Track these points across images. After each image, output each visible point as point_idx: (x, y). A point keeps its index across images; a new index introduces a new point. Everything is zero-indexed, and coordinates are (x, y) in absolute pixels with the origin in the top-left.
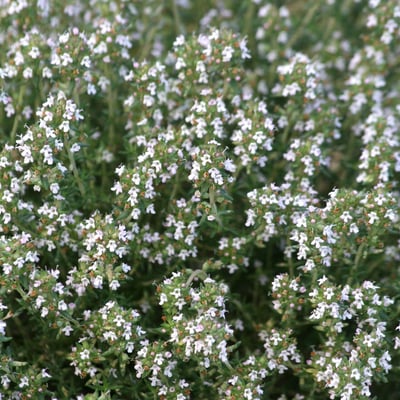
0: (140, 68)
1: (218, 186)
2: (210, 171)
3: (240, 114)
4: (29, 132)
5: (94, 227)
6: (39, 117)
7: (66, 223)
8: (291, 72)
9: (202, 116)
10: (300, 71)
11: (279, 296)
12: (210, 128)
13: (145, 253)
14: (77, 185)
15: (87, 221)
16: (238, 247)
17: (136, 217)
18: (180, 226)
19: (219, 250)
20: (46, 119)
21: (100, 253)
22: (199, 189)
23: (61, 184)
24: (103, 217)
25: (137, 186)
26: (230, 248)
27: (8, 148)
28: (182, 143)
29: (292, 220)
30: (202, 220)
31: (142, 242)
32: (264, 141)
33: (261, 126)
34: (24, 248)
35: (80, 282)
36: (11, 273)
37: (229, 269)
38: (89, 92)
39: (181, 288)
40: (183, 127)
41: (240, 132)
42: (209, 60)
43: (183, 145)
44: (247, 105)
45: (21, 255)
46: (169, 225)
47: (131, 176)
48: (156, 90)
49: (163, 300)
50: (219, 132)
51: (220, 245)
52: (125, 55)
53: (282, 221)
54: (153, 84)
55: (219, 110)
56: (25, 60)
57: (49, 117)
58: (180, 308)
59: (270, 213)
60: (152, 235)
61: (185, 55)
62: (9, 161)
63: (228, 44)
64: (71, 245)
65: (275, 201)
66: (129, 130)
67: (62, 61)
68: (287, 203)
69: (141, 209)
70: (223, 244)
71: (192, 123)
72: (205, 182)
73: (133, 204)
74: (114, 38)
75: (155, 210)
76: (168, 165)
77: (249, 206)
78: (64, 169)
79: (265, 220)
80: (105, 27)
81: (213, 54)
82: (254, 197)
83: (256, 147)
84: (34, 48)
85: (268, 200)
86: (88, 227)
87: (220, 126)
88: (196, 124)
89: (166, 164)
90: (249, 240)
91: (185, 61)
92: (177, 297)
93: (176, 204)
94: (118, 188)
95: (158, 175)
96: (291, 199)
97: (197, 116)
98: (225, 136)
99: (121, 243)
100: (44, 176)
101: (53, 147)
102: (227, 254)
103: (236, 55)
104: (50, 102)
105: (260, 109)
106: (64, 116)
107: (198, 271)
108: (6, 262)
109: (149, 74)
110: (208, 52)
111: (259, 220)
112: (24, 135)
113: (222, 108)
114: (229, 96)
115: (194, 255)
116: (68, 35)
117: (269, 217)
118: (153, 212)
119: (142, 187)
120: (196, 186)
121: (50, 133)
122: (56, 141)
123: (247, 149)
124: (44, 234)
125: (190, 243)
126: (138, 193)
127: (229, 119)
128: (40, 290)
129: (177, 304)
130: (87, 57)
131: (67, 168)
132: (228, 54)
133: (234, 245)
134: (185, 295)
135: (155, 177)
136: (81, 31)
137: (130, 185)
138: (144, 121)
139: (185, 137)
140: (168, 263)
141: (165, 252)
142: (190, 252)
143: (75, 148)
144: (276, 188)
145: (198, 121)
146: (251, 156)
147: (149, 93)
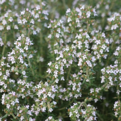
0: (53, 23)
1: (90, 68)
2: (86, 62)
3: (95, 38)
4: (13, 51)
5: (41, 87)
6: (15, 45)
7: (29, 86)
8: (114, 20)
9: (80, 40)
10: (117, 20)
11: (117, 110)
12: (83, 45)
13: (60, 97)
14: (31, 71)
15: (38, 85)
16: (98, 92)
17: (57, 82)
18: (74, 85)
19: (90, 93)
20: (18, 45)
21: (45, 98)
22: (82, 69)
23: (26, 71)
24: (44, 83)
25: (57, 70)
26: (95, 92)
27: (4, 58)
28: (72, 51)
29: (119, 79)
30: (84, 82)
31: (59, 92)
32: (106, 48)
33: (104, 42)
34: (14, 98)
35: (37, 110)
36: (10, 108)
37: (95, 101)
38: (34, 34)
39: (78, 109)
40: (73, 45)
41: (96, 45)
42: (81, 18)
43: (73, 52)
44: (97, 34)
45: (13, 100)
46: (70, 85)
47: (55, 66)
48: (61, 31)
49: (71, 115)
50: (87, 46)
51: (90, 91)
52: (46, 18)
53: (116, 80)
54: (59, 29)
55: (87, 37)
56: (7, 23)
57: (20, 44)
58: (78, 117)
59: (111, 77)
60: (63, 89)
61: (71, 16)
62: (4, 63)
63: (88, 11)
64: (31, 96)
65: (113, 72)
66: (49, 48)
67: (23, 22)
68: (117, 72)
69: (59, 79)
70: (92, 91)
71: (76, 43)
72: (84, 67)
73: (56, 77)
74: (41, 11)
75: (64, 79)
76: (69, 61)
77: (102, 75)
78: (27, 65)
79: (109, 80)
80: (38, 8)
81: (82, 15)
82: (104, 71)
83: (103, 51)
84: (10, 18)
85: (110, 71)
86: (38, 88)
87: (87, 43)
88: (78, 43)
89: (68, 60)
90: (102, 89)
91: (71, 18)
92: (76, 113)
93: (72, 76)
94: (49, 71)
95: (65, 65)
96: (119, 71)
97: (78, 40)
98: (89, 48)
99: (53, 93)
100: (20, 68)
101: (23, 56)
102: (93, 95)
103: (92, 15)
104: (19, 39)
105: (103, 36)
106: (26, 44)
107: (83, 102)
108: (8, 103)
109: (58, 25)
110: (80, 14)
111: (106, 80)
112: (11, 52)
113: (88, 36)
114: (90, 32)
115: (80, 96)
116: (24, 11)
117: (110, 78)
118: (64, 80)
119: (59, 70)
120: (81, 68)
121: (22, 51)
122: (24, 54)
123: (99, 52)
124: (20, 92)
125: (79, 91)
126: (58, 73)
127: (91, 41)
128: (22, 114)
129: (76, 116)
130: (32, 20)
131: (28, 64)
132: (89, 14)
133: (96, 91)
134: (80, 112)
135: (64, 66)
136: (29, 10)
137: (54, 69)
138: (56, 44)
139: (74, 49)
140: (70, 100)
141: (68, 96)
142: (79, 95)
143: (31, 56)
144: (112, 67)
145: (78, 42)
146: (101, 55)
147: (58, 32)
